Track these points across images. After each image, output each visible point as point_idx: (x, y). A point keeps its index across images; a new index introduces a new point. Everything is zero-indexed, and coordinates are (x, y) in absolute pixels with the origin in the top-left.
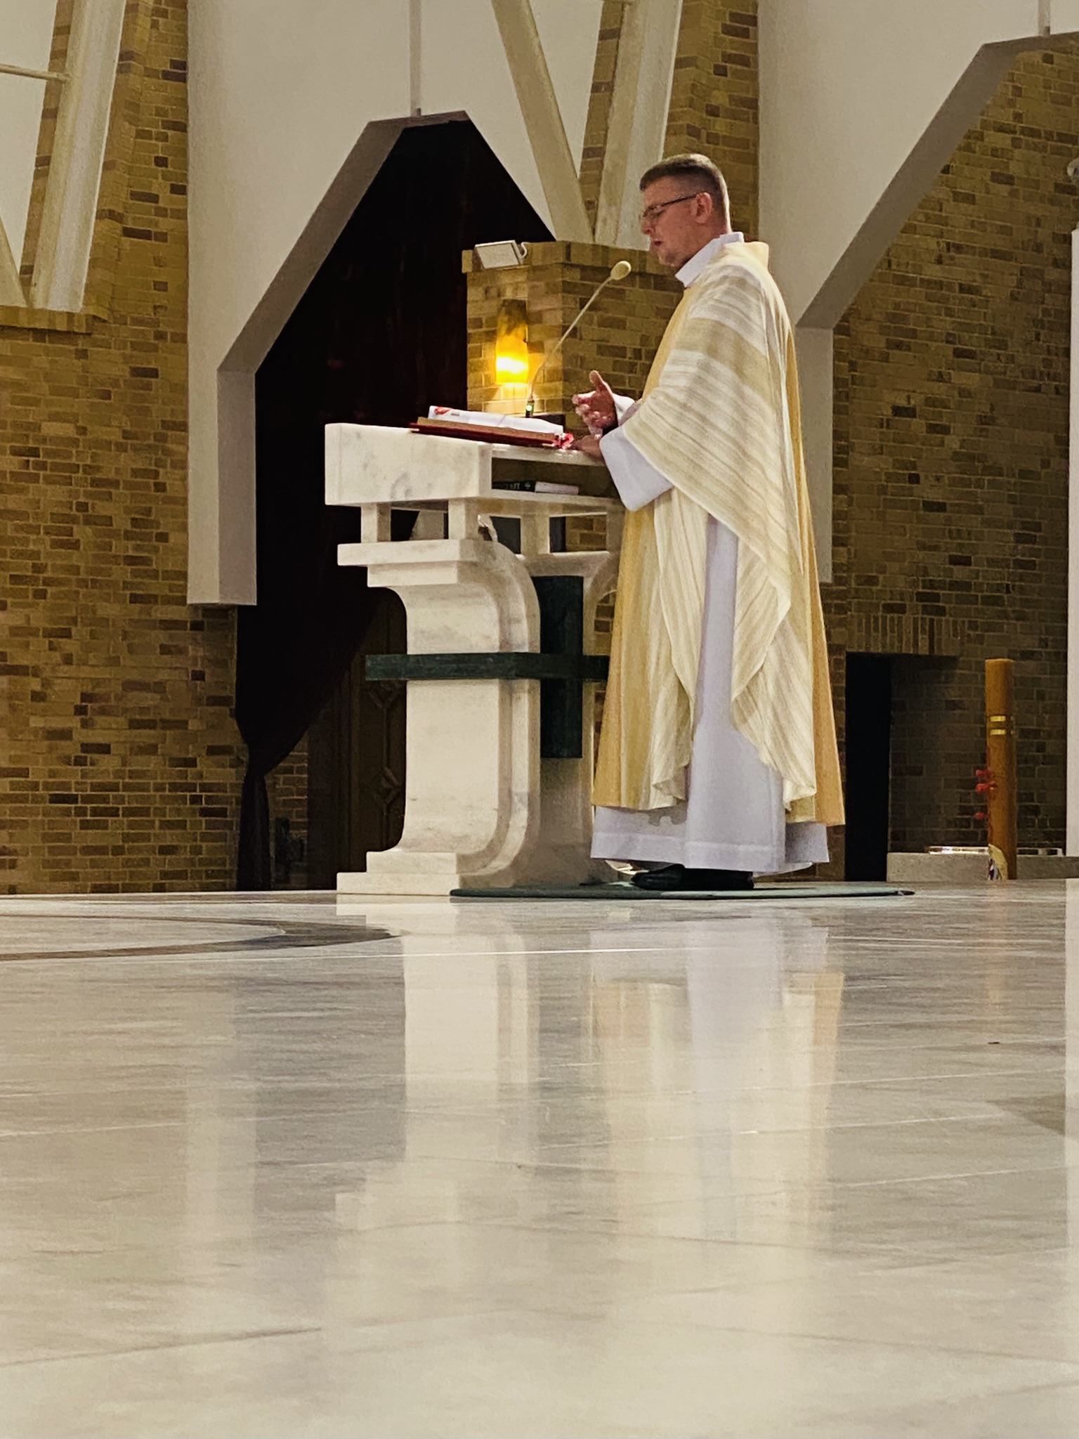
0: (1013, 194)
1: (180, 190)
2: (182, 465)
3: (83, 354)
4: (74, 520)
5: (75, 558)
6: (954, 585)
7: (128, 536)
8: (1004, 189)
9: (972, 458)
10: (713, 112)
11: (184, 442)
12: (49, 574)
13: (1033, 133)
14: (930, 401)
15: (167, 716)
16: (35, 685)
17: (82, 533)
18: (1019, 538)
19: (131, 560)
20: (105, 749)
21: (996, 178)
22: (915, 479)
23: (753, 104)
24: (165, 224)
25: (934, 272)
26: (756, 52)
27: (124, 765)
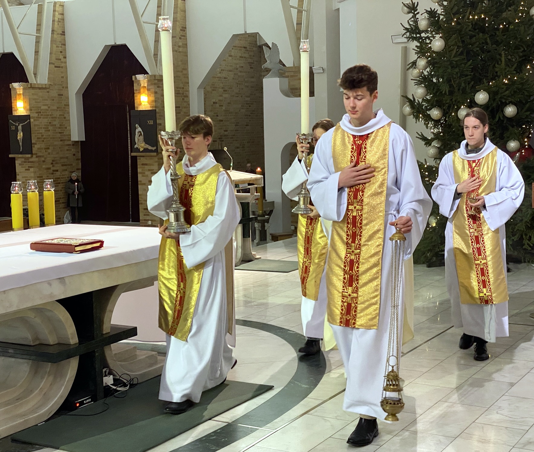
0: (232, 59)
1: (65, 57)
2: (69, 113)
3: (48, 92)
4: (48, 125)
5: (49, 133)
6: (225, 135)
7: (59, 128)
8: (231, 58)
9: (227, 111)
10: (179, 47)
11: (69, 108)
12: (44, 137)
13: (235, 47)
14: (220, 100)
15: (69, 163)
16: (43, 159)
17: (50, 128)
18: (236, 125)
19: (60, 133)
20: (57, 171)
21: (230, 56)
22: (217, 116)
23: (186, 44)
24: (63, 65)
25: (219, 75)
26: (186, 34)
27: (61, 173)
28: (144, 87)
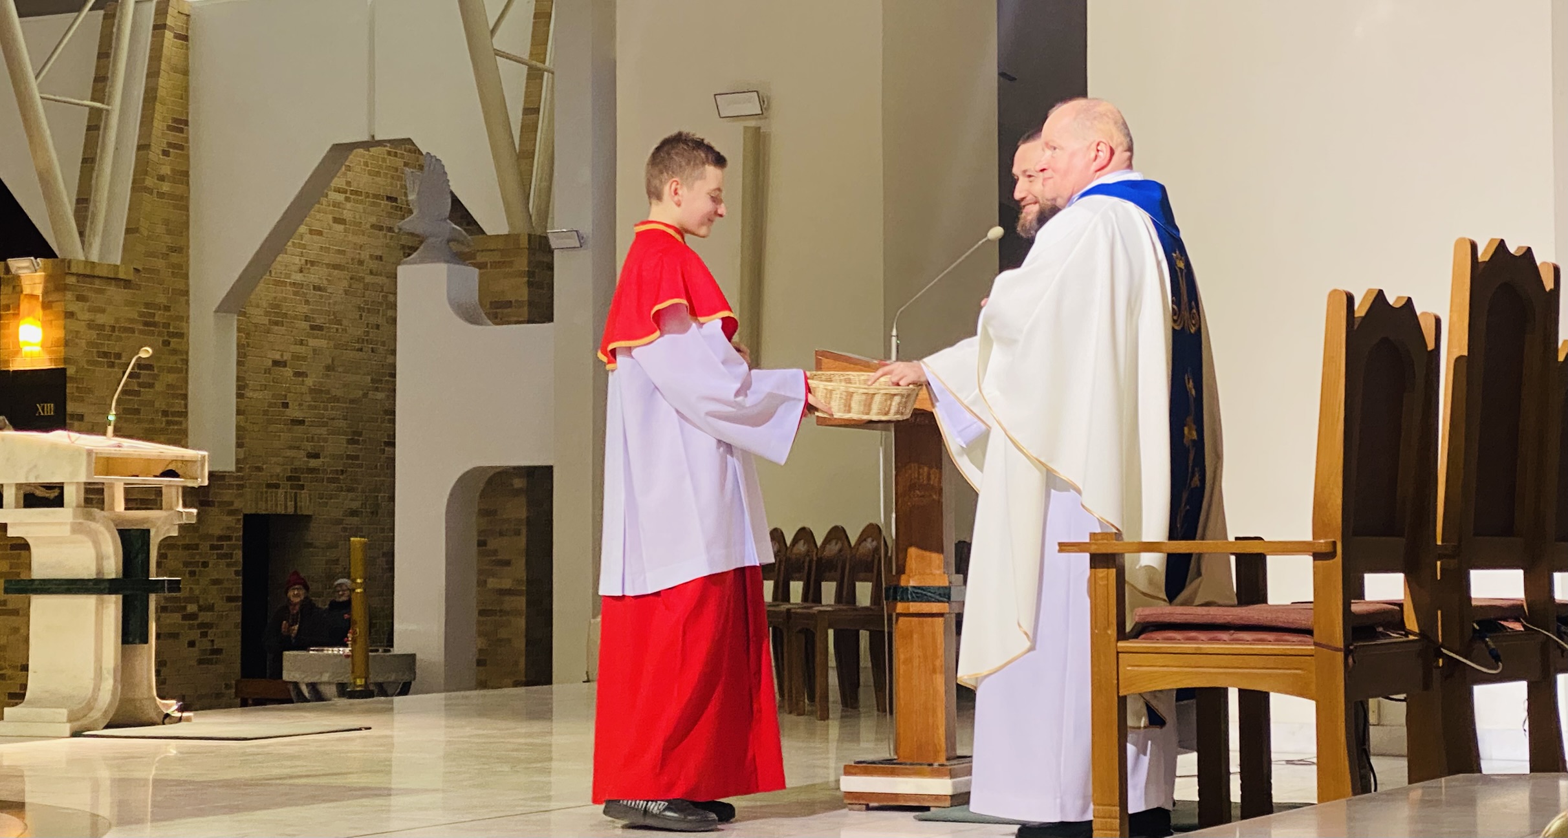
0: (346, 230)
6: (312, 470)
8: (341, 227)
9: (321, 391)
10: (162, 178)
14: (296, 357)
18: (351, 441)
21: (337, 220)
22: (286, 405)
23: (186, 174)
25: (298, 277)
26: (188, 142)
28: (32, 296)
